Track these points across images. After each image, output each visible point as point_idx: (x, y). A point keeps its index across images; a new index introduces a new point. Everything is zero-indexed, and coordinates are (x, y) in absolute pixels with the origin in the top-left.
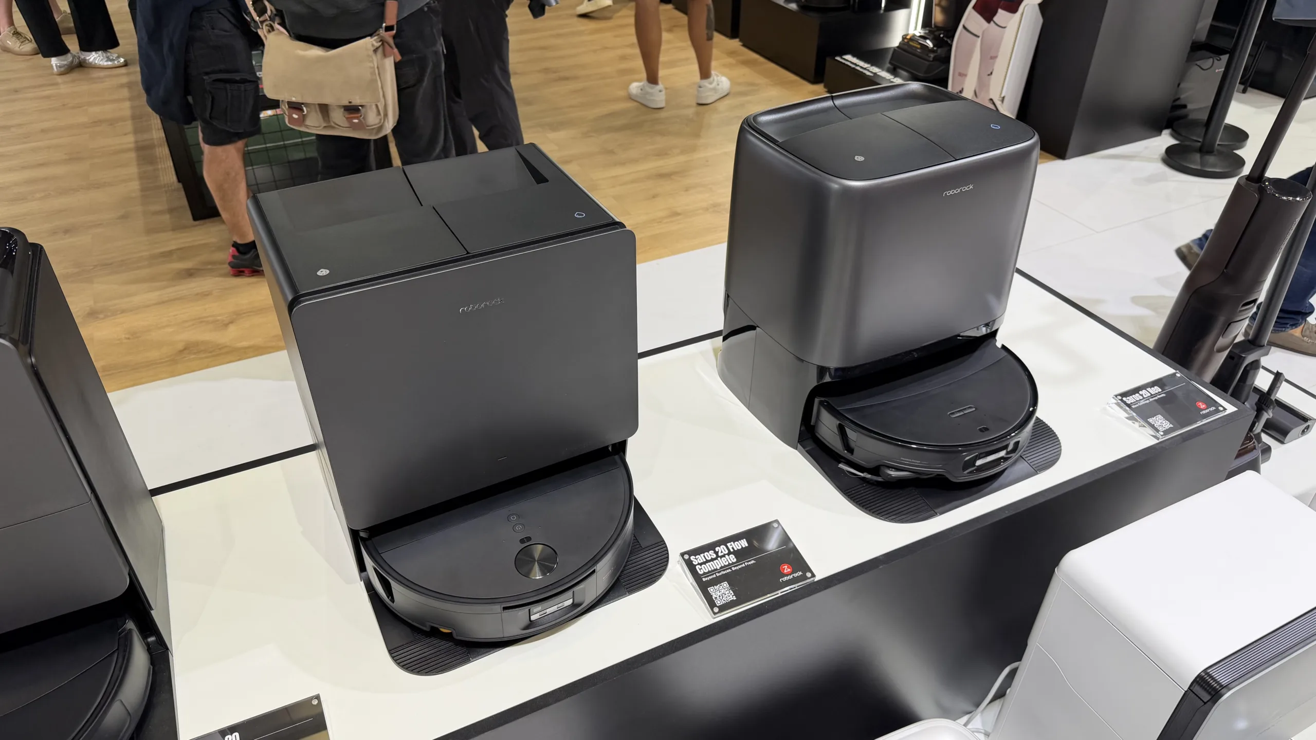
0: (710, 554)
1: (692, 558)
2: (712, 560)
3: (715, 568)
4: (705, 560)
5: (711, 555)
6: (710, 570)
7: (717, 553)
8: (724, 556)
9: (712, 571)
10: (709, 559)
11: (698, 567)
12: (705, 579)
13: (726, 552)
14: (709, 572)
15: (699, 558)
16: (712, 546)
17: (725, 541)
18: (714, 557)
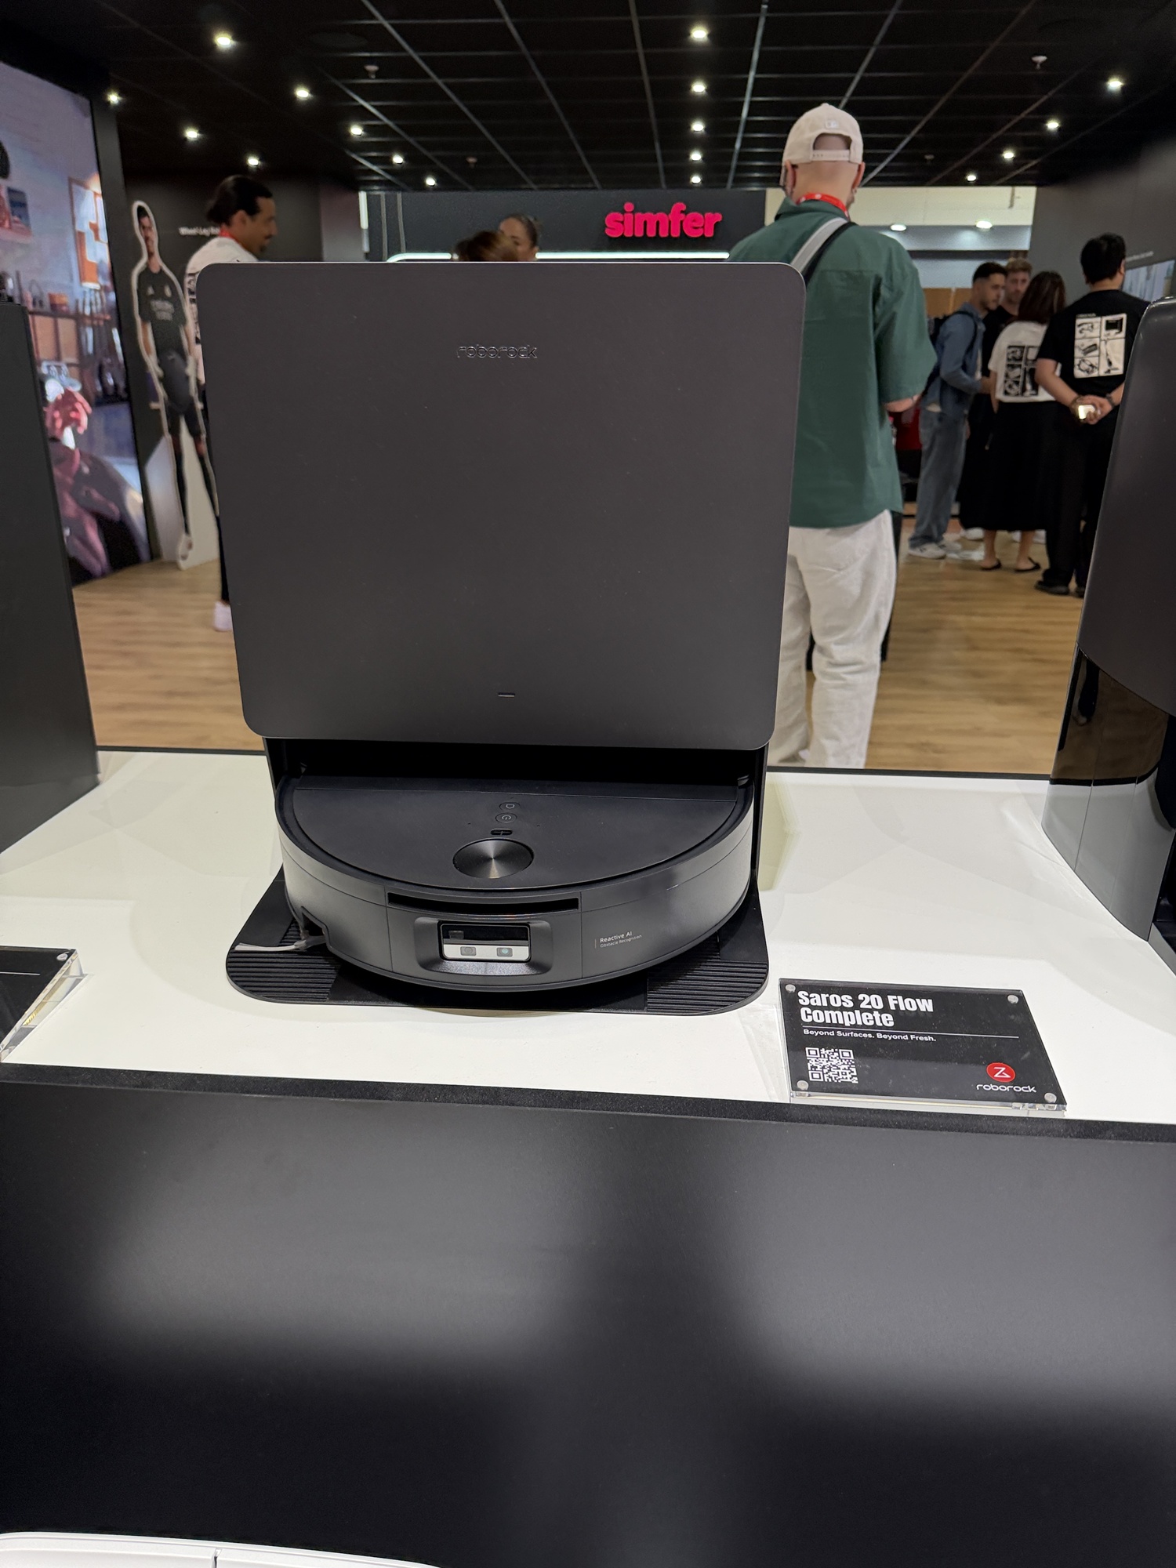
0: (843, 1000)
1: (801, 993)
3: (841, 1022)
4: (825, 1004)
6: (828, 1021)
7: (859, 1002)
9: (830, 1025)
10: (836, 1005)
11: (805, 1009)
12: (808, 1032)
13: (879, 1007)
14: (822, 1024)
15: (817, 999)
16: (853, 990)
17: (884, 990)
18: (849, 1005)
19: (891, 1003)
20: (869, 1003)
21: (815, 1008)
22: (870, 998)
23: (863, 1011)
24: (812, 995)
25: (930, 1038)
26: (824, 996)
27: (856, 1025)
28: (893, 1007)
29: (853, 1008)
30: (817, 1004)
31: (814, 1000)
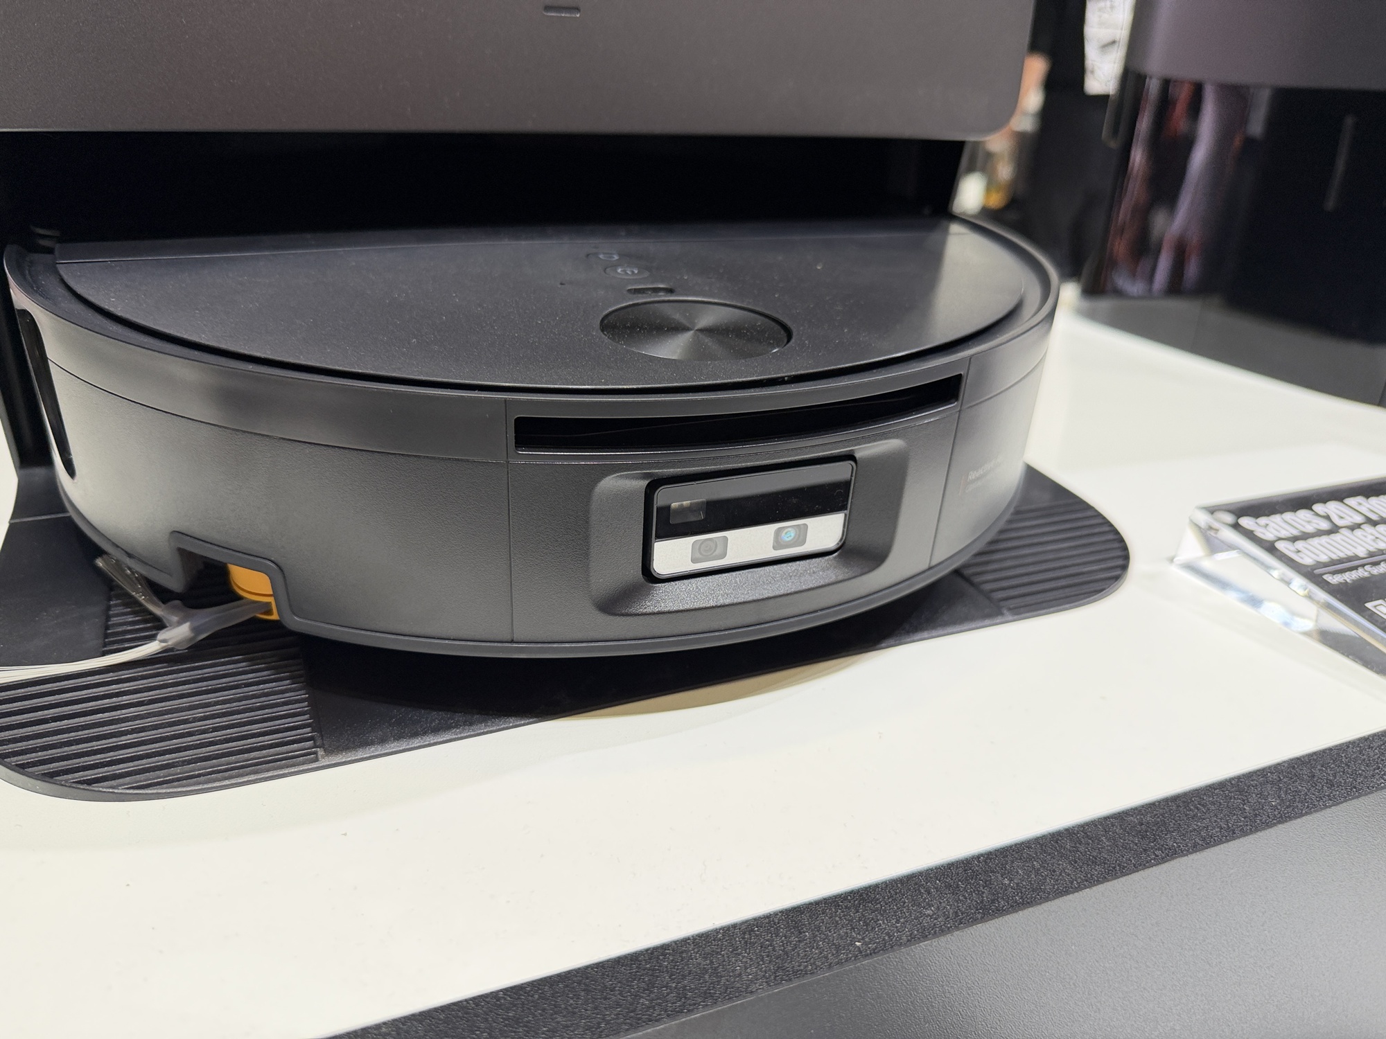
0: (1303, 520)
1: (1246, 522)
2: (1320, 533)
3: (1350, 554)
4: (1296, 533)
5: (1309, 522)
6: (1334, 557)
7: (1328, 518)
8: (1354, 527)
9: (1341, 561)
10: (1310, 529)
11: (1281, 546)
12: (1335, 580)
13: (1359, 519)
14: (1333, 562)
15: (1272, 524)
16: (1302, 502)
17: (1339, 494)
18: (1325, 525)
19: (1363, 510)
20: (1342, 518)
21: (1294, 539)
22: (1332, 508)
23: (1349, 529)
24: (1262, 520)
26: (1278, 518)
27: (1371, 555)
28: (1374, 517)
29: (1335, 529)
30: (1284, 534)
31: (1272, 527)
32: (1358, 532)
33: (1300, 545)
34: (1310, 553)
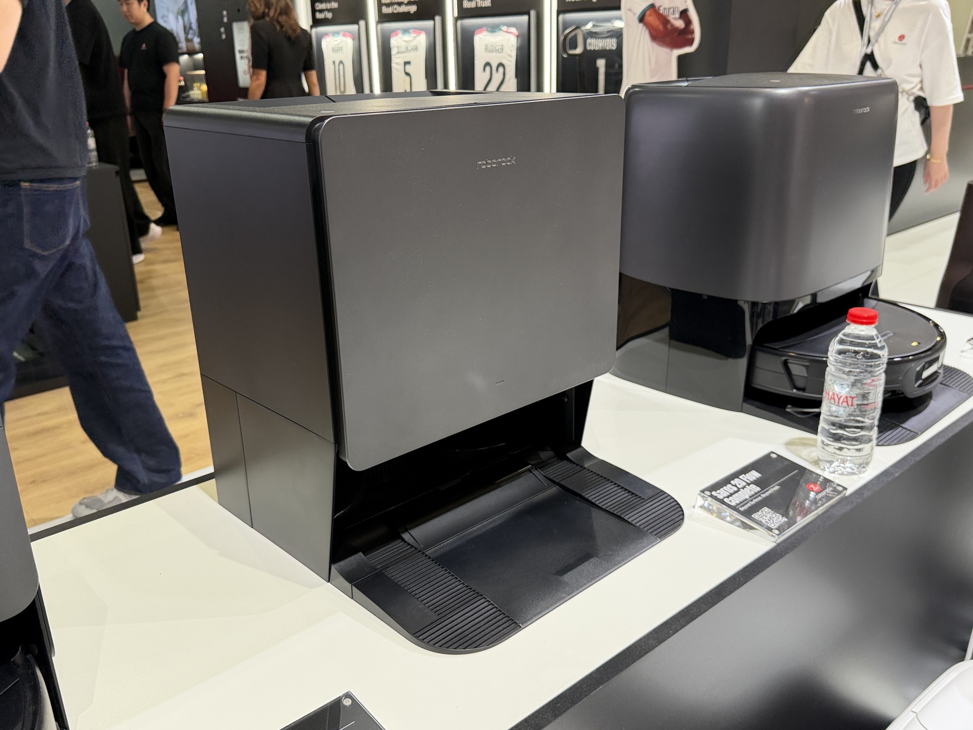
0: (729, 488)
1: (714, 493)
2: (736, 492)
3: (745, 498)
4: (728, 494)
5: (731, 489)
6: (740, 500)
7: (736, 486)
9: (743, 501)
10: (732, 491)
11: (726, 500)
12: (742, 509)
13: (745, 484)
14: (741, 503)
15: (721, 492)
16: (727, 481)
17: (736, 475)
18: (736, 489)
19: (745, 479)
20: (740, 484)
21: (728, 497)
22: (736, 481)
23: (743, 488)
24: (718, 491)
25: (777, 488)
26: (722, 489)
27: (751, 497)
28: (748, 482)
29: (739, 490)
30: (725, 495)
31: (721, 493)
32: (745, 489)
33: (730, 498)
34: (734, 501)
